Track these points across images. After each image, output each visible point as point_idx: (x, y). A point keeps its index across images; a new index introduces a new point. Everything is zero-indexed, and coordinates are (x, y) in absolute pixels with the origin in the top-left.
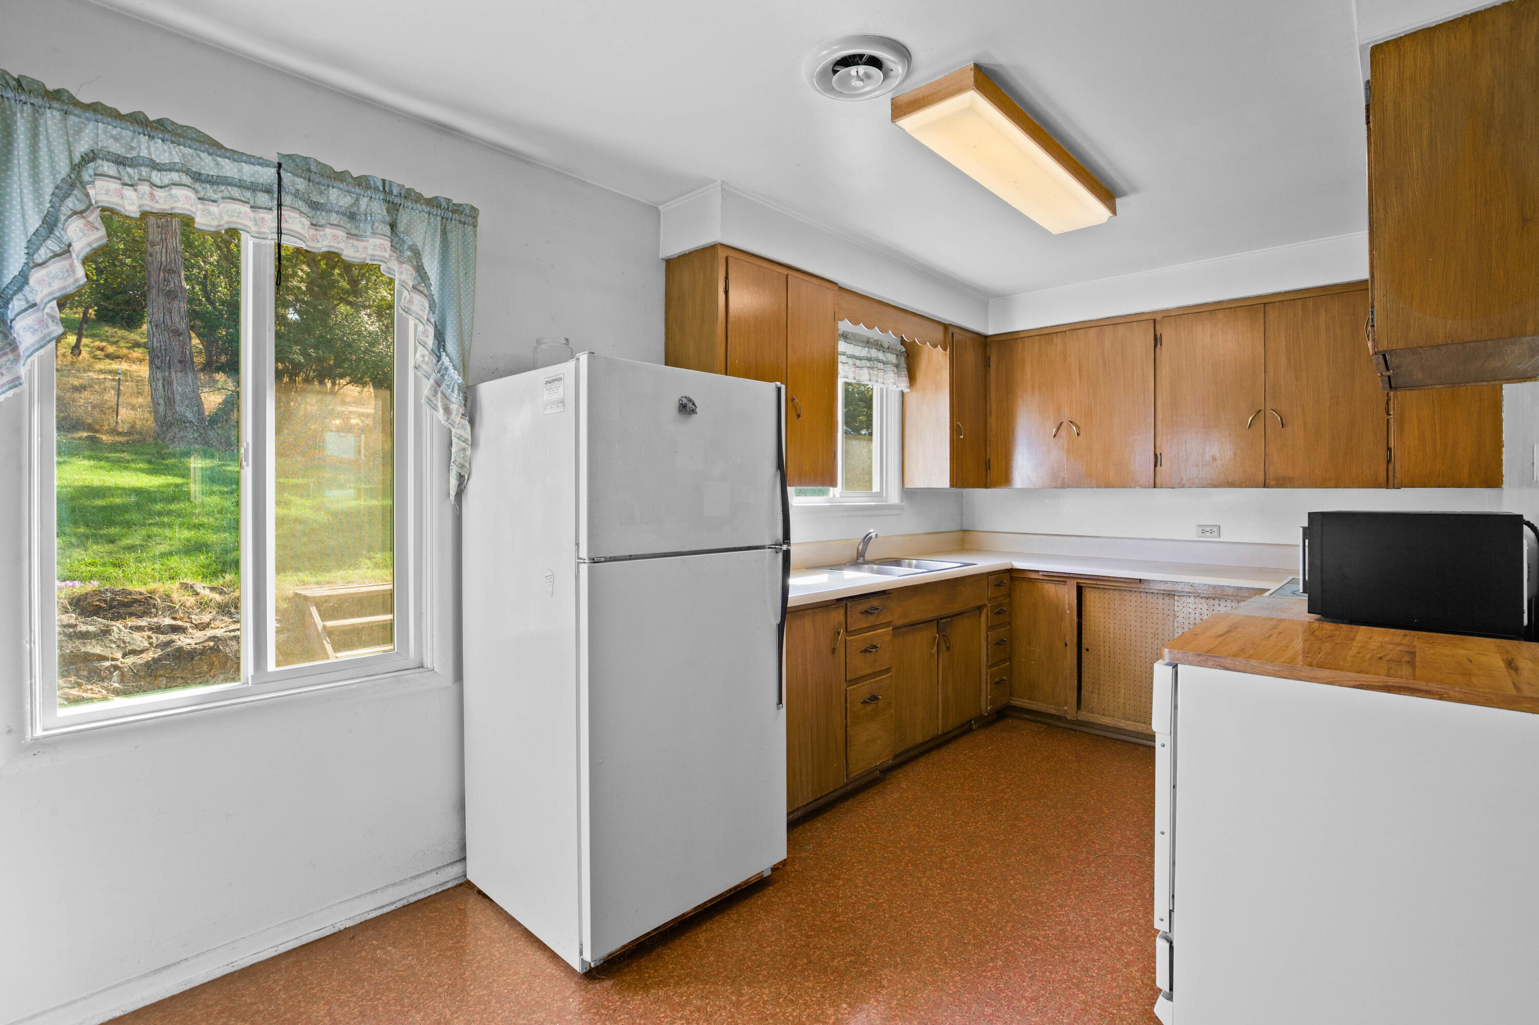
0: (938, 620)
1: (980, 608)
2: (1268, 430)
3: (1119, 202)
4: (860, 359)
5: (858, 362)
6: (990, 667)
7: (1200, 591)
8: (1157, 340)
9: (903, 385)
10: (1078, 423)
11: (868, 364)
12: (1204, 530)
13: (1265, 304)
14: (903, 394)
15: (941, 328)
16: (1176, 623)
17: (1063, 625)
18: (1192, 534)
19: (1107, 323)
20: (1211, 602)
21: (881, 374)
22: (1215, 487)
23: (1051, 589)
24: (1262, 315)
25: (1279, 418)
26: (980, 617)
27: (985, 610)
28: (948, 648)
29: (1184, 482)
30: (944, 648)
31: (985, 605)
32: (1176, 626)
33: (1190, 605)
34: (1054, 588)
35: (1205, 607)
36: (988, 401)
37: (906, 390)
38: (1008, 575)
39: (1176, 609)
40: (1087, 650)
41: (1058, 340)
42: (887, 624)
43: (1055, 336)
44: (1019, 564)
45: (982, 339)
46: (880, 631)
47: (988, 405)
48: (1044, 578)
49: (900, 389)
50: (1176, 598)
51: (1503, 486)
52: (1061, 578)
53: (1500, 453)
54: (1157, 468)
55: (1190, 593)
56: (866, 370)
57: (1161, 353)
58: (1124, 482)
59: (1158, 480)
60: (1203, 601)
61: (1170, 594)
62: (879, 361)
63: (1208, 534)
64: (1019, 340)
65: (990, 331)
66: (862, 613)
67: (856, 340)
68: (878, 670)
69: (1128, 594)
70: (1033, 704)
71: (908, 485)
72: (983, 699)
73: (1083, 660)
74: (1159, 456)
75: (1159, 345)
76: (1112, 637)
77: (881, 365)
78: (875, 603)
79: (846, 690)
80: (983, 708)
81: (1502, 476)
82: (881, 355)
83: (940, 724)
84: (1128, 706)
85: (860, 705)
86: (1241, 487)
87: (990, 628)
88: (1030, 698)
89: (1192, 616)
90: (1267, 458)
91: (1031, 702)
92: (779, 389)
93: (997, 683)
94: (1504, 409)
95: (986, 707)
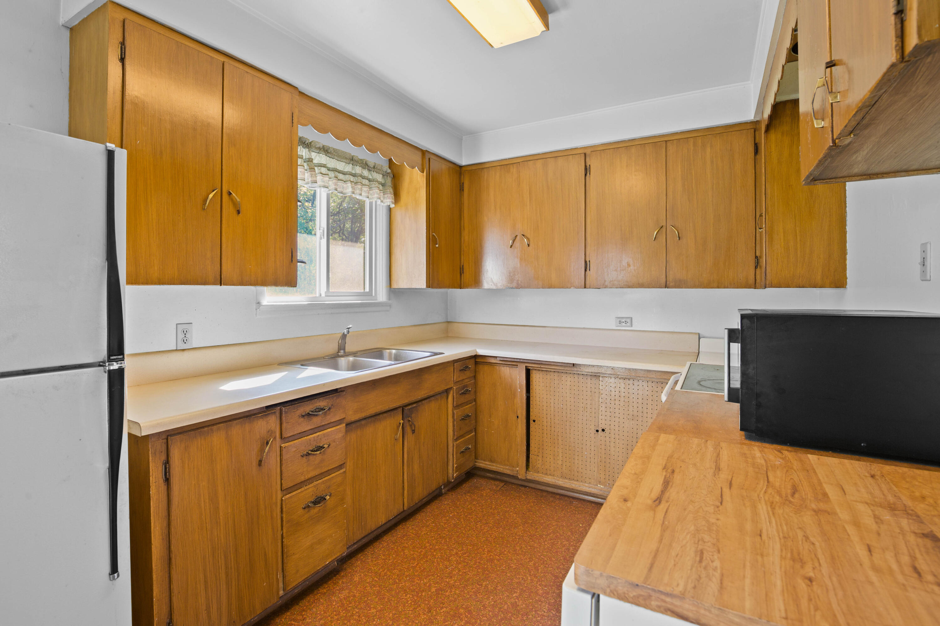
0: (403, 407)
1: (447, 391)
2: (668, 242)
3: (551, 18)
4: (344, 173)
5: (341, 176)
6: (456, 440)
7: (618, 373)
8: (587, 170)
9: (389, 201)
10: (529, 236)
11: (352, 178)
12: (621, 321)
13: (666, 141)
14: (390, 210)
15: (419, 154)
16: (600, 399)
17: (515, 401)
18: (612, 324)
19: (550, 156)
20: (627, 382)
21: (365, 189)
22: (629, 287)
23: (506, 371)
24: (664, 150)
25: (677, 232)
26: (447, 398)
27: (451, 392)
28: (413, 431)
29: (606, 283)
30: (408, 429)
31: (451, 388)
32: (601, 401)
33: (611, 385)
34: (508, 371)
35: (623, 386)
36: (462, 218)
37: (392, 206)
38: (473, 361)
39: (601, 388)
40: (534, 421)
41: (514, 170)
42: (340, 422)
43: (511, 166)
44: (482, 351)
45: (458, 169)
46: (329, 430)
47: (462, 222)
48: (501, 362)
49: (386, 204)
50: (601, 379)
51: (848, 286)
52: (513, 363)
53: (845, 259)
54: (587, 272)
55: (611, 374)
56: (349, 184)
57: (590, 180)
58: (564, 285)
59: (587, 283)
60: (621, 381)
61: (596, 376)
62: (364, 178)
63: (624, 324)
64: (485, 170)
65: (464, 162)
66: (303, 416)
67: (339, 156)
68: (326, 469)
69: (564, 376)
70: (493, 466)
71: (395, 286)
72: (450, 468)
73: (531, 429)
74: (588, 263)
75: (588, 174)
76: (552, 410)
77: (366, 182)
78: (321, 403)
79: (282, 500)
80: (450, 475)
81: (847, 278)
82: (366, 173)
83: (406, 500)
84: (564, 466)
85: (302, 511)
86: (649, 288)
87: (456, 407)
88: (491, 461)
89: (613, 393)
90: (668, 264)
91: (492, 464)
92: (110, 155)
93: (462, 452)
94: (848, 223)
95: (453, 474)
